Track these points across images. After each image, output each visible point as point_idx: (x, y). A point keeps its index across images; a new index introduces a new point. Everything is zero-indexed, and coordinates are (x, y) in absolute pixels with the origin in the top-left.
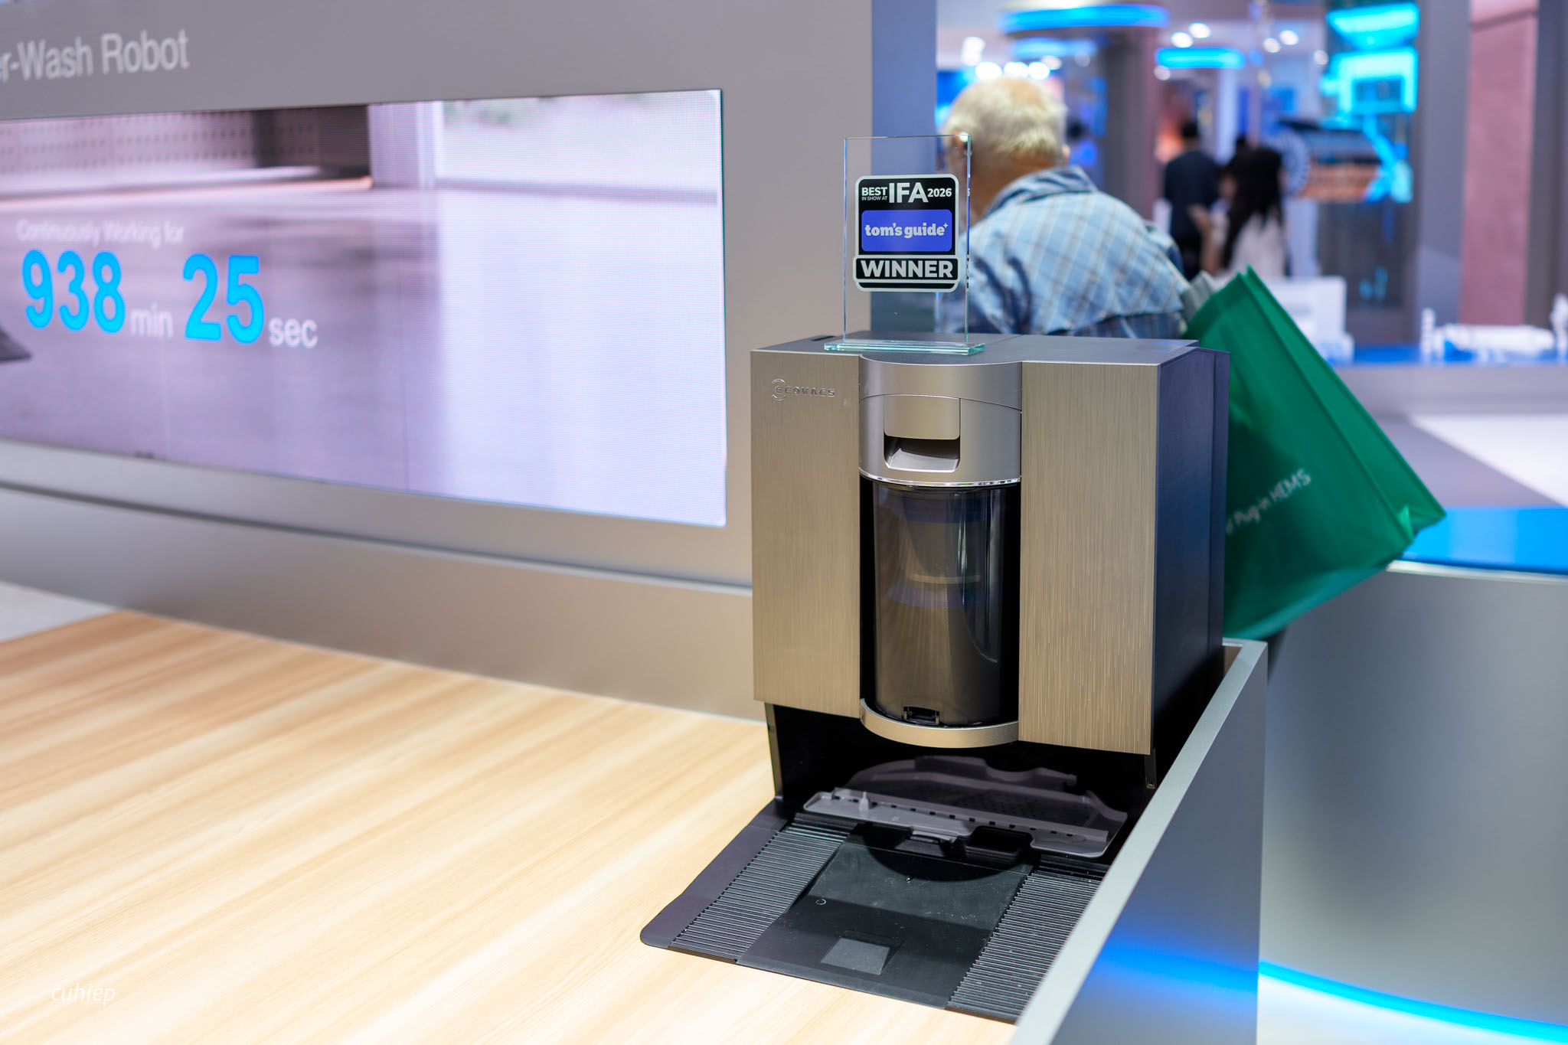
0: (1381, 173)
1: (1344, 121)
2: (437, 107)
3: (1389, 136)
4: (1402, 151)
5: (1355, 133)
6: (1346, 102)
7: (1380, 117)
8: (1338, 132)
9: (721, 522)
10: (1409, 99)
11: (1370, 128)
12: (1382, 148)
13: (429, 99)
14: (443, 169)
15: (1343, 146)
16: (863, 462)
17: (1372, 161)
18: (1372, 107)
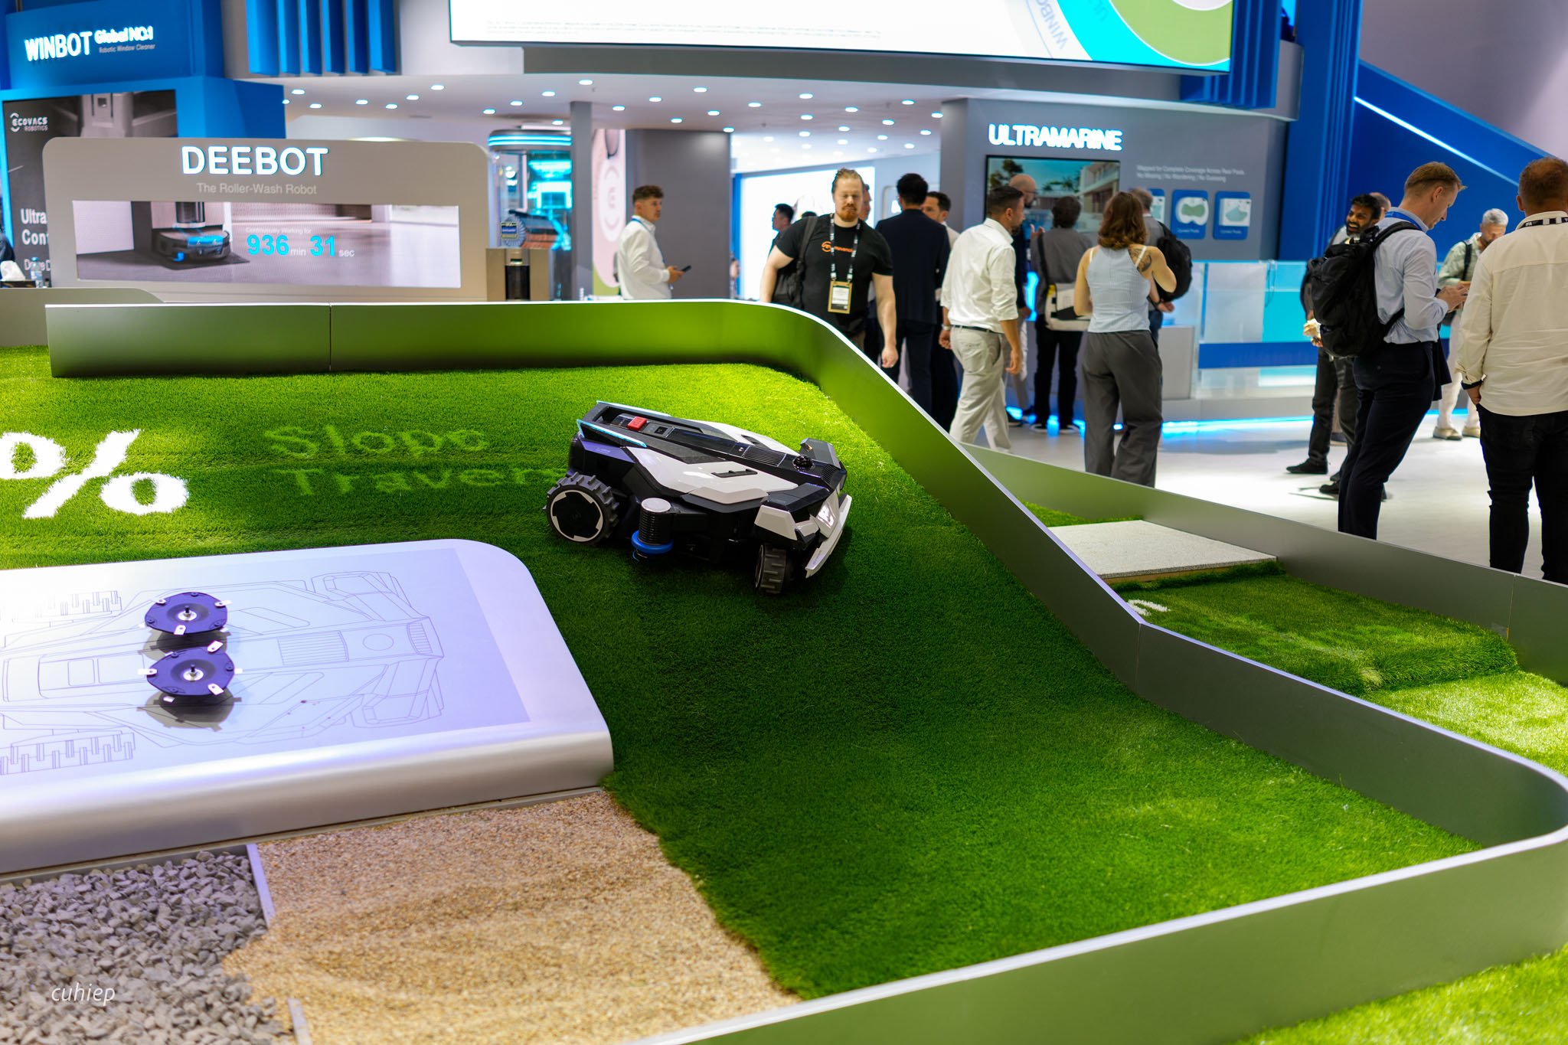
0: (558, 238)
1: (538, 213)
2: (390, 207)
3: (560, 220)
4: (566, 228)
5: (544, 218)
6: (539, 204)
7: (555, 211)
8: (536, 217)
9: (459, 286)
10: (569, 204)
11: (551, 217)
12: (557, 226)
13: (388, 204)
14: (392, 218)
15: (540, 225)
16: (505, 262)
17: (554, 232)
18: (551, 207)
